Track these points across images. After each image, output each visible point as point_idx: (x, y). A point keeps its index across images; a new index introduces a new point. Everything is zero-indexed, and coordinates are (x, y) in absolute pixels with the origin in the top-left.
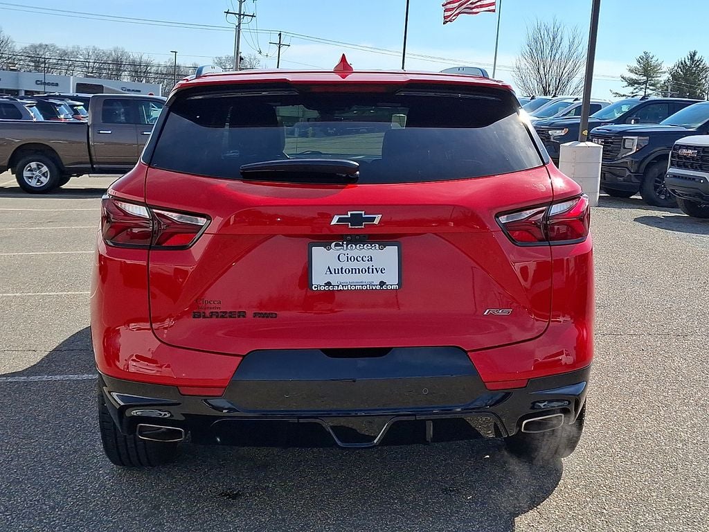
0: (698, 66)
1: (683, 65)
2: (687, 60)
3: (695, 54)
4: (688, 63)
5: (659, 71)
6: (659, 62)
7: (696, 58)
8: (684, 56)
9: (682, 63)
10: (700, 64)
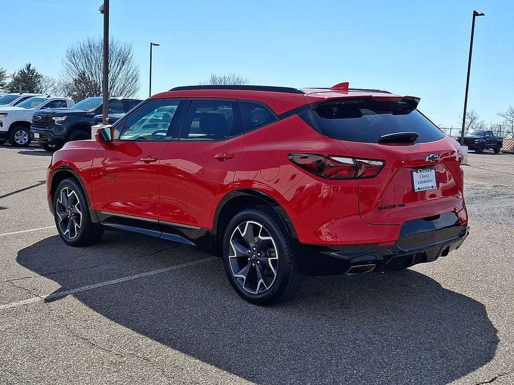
0: (33, 74)
1: (22, 72)
2: (25, 70)
3: (30, 65)
4: (26, 72)
5: (4, 76)
6: (4, 70)
7: (31, 68)
8: (23, 67)
9: (21, 71)
10: (34, 73)
